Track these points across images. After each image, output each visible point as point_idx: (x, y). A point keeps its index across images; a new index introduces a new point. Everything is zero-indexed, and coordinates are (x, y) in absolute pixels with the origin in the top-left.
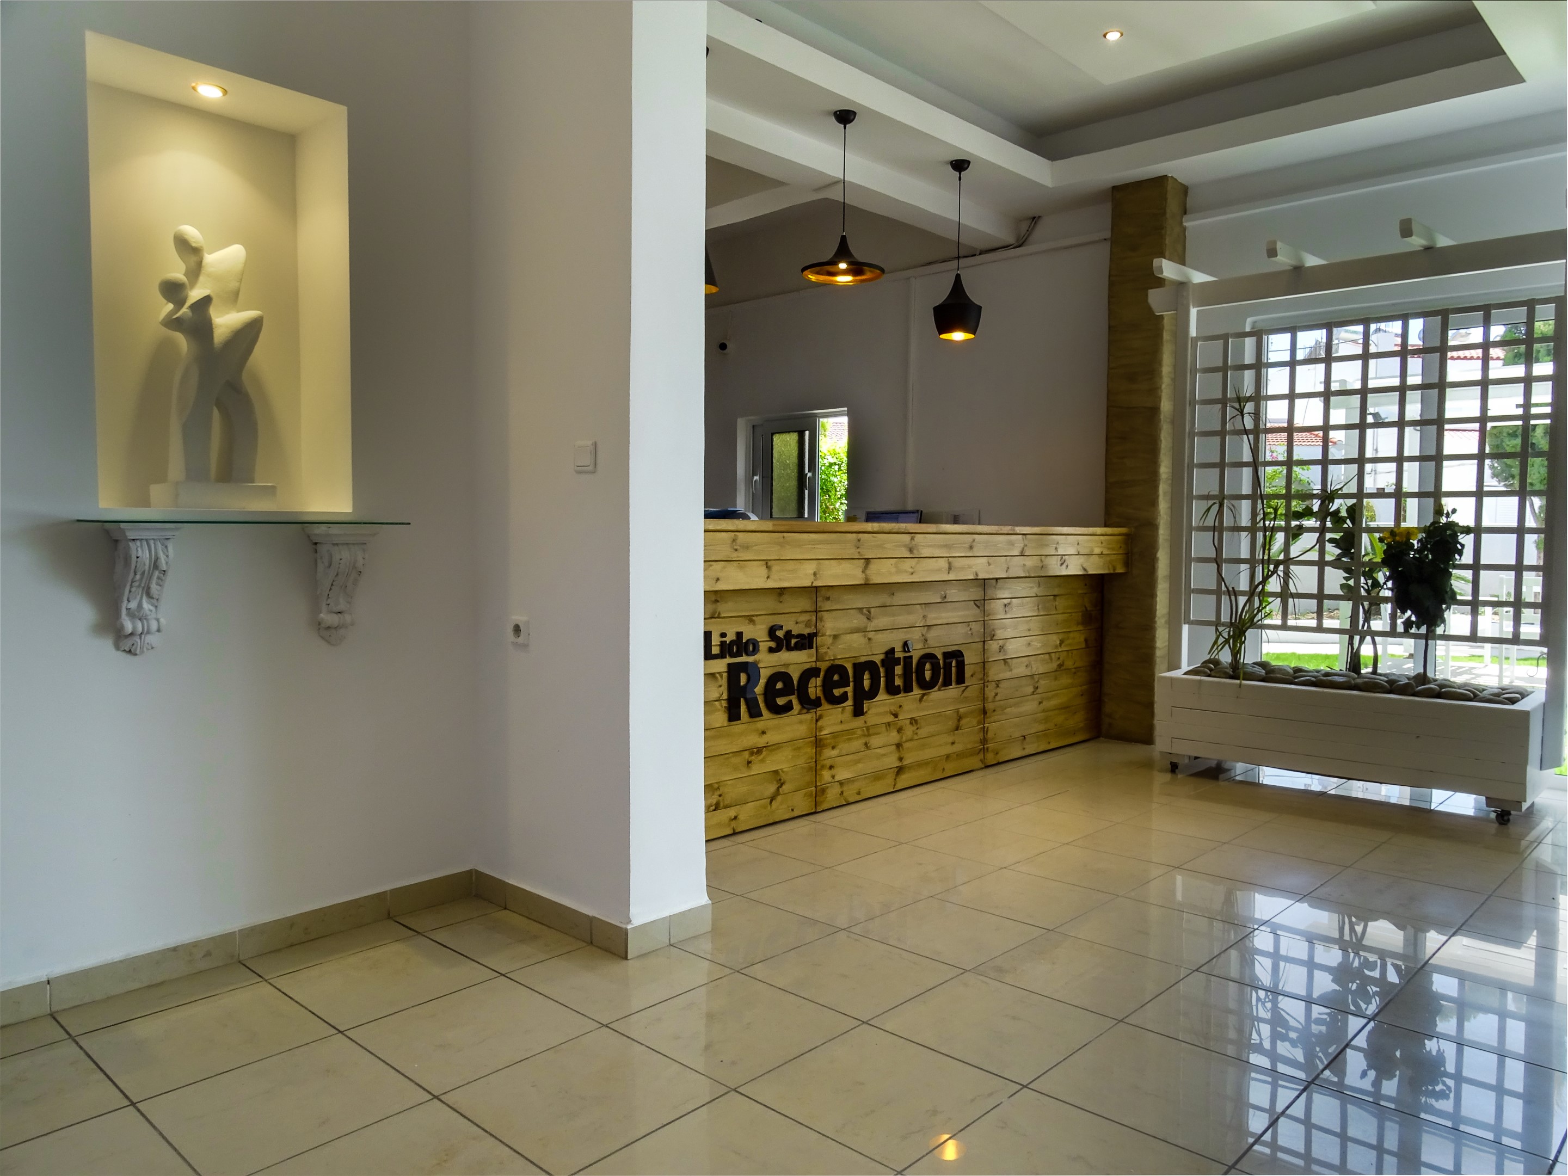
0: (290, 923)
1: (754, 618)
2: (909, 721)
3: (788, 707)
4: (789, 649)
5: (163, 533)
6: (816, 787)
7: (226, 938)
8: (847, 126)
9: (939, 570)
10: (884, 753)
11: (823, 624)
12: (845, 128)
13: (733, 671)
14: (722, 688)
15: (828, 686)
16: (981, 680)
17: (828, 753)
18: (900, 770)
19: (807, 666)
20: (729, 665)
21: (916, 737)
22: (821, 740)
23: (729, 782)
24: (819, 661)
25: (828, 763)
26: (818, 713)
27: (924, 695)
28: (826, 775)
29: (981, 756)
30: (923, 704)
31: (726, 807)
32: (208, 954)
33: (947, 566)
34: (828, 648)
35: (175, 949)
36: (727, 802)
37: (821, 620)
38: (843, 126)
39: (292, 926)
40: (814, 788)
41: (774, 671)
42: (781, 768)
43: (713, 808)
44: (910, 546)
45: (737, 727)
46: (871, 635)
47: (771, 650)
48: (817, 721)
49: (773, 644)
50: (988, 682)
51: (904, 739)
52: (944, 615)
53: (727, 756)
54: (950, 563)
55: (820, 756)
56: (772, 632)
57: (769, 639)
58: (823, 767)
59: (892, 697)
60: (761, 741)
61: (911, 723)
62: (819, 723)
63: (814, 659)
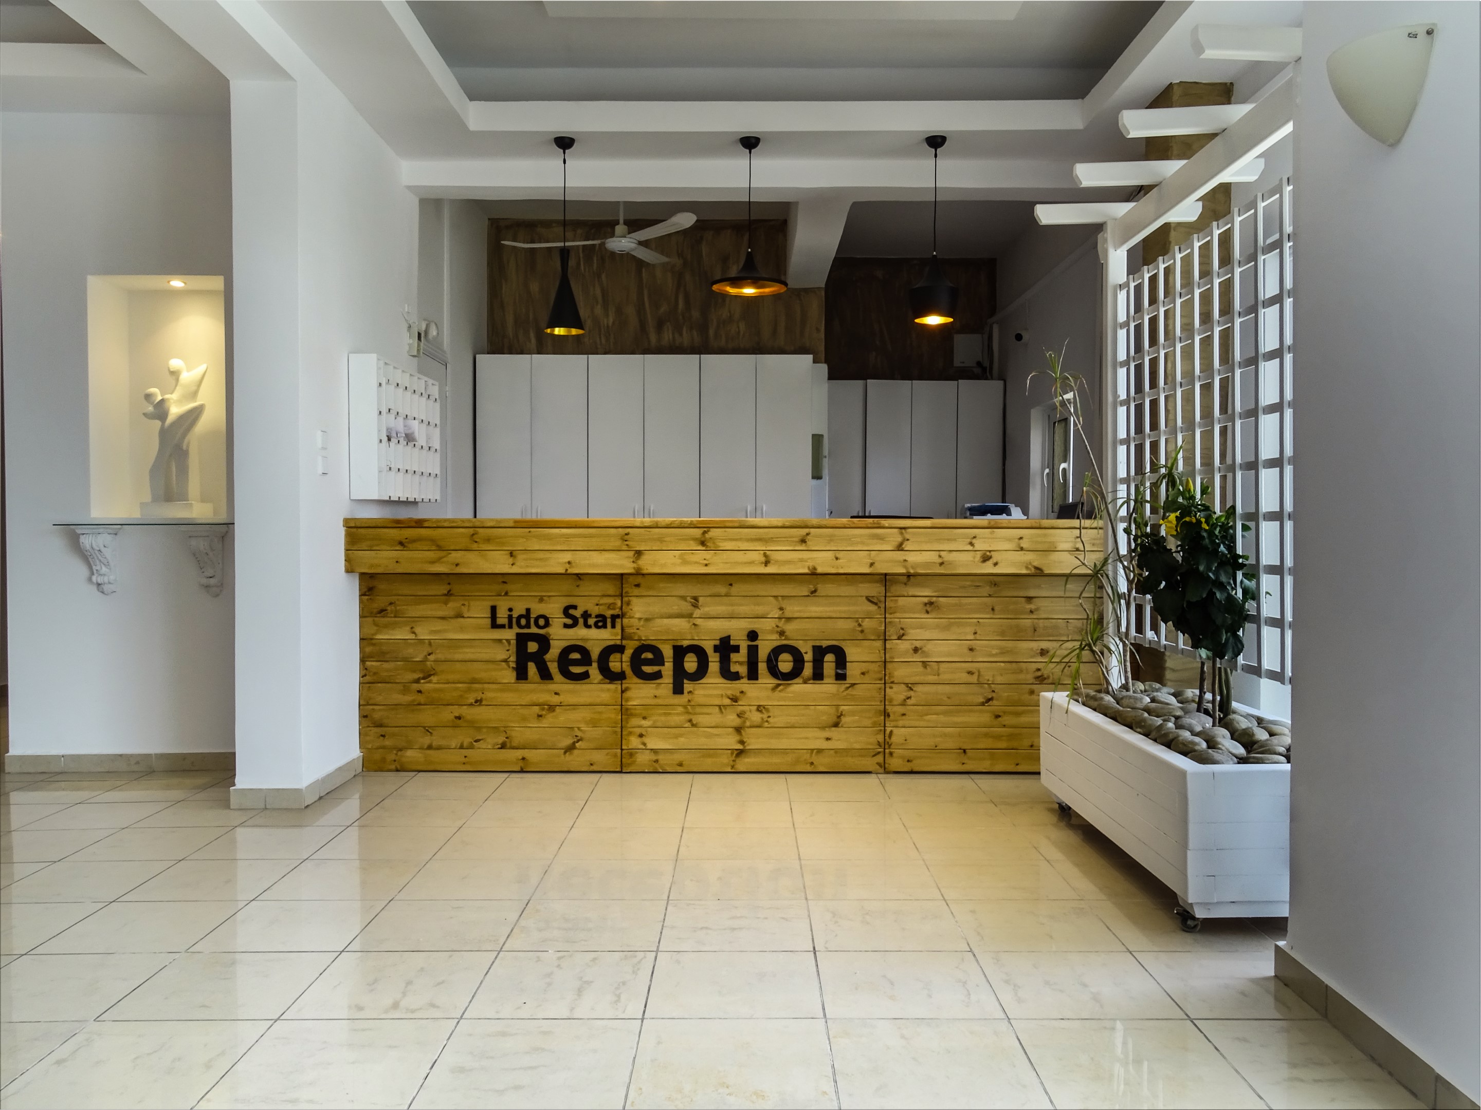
0: (184, 757)
1: (545, 598)
2: (756, 707)
3: (585, 676)
4: (587, 626)
5: (98, 530)
6: (622, 750)
7: (147, 756)
8: (752, 151)
9: (751, 563)
10: (718, 733)
11: (630, 607)
12: (750, 153)
13: (522, 640)
14: (510, 652)
15: (636, 662)
16: (881, 679)
17: (634, 721)
18: (740, 753)
19: (612, 643)
20: (518, 635)
21: (766, 724)
22: (627, 709)
23: (517, 729)
24: (625, 639)
25: (638, 731)
26: (624, 686)
27: (779, 685)
28: (634, 742)
29: (880, 758)
30: (777, 693)
31: (513, 748)
32: (138, 763)
33: (763, 559)
34: (638, 629)
35: (121, 755)
36: (514, 744)
37: (628, 604)
38: (748, 151)
39: (184, 759)
40: (619, 751)
41: (568, 644)
42: (578, 726)
43: (500, 746)
44: (703, 539)
45: (524, 686)
46: (698, 622)
47: (566, 626)
48: (622, 692)
49: (569, 621)
50: (892, 682)
51: (748, 724)
52: (814, 609)
53: (514, 707)
54: (765, 555)
55: (627, 723)
56: (566, 611)
57: (564, 616)
58: (630, 733)
59: (726, 681)
60: (555, 700)
61: (758, 710)
62: (625, 695)
63: (619, 637)
